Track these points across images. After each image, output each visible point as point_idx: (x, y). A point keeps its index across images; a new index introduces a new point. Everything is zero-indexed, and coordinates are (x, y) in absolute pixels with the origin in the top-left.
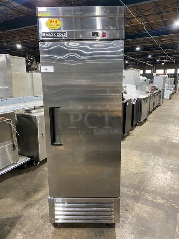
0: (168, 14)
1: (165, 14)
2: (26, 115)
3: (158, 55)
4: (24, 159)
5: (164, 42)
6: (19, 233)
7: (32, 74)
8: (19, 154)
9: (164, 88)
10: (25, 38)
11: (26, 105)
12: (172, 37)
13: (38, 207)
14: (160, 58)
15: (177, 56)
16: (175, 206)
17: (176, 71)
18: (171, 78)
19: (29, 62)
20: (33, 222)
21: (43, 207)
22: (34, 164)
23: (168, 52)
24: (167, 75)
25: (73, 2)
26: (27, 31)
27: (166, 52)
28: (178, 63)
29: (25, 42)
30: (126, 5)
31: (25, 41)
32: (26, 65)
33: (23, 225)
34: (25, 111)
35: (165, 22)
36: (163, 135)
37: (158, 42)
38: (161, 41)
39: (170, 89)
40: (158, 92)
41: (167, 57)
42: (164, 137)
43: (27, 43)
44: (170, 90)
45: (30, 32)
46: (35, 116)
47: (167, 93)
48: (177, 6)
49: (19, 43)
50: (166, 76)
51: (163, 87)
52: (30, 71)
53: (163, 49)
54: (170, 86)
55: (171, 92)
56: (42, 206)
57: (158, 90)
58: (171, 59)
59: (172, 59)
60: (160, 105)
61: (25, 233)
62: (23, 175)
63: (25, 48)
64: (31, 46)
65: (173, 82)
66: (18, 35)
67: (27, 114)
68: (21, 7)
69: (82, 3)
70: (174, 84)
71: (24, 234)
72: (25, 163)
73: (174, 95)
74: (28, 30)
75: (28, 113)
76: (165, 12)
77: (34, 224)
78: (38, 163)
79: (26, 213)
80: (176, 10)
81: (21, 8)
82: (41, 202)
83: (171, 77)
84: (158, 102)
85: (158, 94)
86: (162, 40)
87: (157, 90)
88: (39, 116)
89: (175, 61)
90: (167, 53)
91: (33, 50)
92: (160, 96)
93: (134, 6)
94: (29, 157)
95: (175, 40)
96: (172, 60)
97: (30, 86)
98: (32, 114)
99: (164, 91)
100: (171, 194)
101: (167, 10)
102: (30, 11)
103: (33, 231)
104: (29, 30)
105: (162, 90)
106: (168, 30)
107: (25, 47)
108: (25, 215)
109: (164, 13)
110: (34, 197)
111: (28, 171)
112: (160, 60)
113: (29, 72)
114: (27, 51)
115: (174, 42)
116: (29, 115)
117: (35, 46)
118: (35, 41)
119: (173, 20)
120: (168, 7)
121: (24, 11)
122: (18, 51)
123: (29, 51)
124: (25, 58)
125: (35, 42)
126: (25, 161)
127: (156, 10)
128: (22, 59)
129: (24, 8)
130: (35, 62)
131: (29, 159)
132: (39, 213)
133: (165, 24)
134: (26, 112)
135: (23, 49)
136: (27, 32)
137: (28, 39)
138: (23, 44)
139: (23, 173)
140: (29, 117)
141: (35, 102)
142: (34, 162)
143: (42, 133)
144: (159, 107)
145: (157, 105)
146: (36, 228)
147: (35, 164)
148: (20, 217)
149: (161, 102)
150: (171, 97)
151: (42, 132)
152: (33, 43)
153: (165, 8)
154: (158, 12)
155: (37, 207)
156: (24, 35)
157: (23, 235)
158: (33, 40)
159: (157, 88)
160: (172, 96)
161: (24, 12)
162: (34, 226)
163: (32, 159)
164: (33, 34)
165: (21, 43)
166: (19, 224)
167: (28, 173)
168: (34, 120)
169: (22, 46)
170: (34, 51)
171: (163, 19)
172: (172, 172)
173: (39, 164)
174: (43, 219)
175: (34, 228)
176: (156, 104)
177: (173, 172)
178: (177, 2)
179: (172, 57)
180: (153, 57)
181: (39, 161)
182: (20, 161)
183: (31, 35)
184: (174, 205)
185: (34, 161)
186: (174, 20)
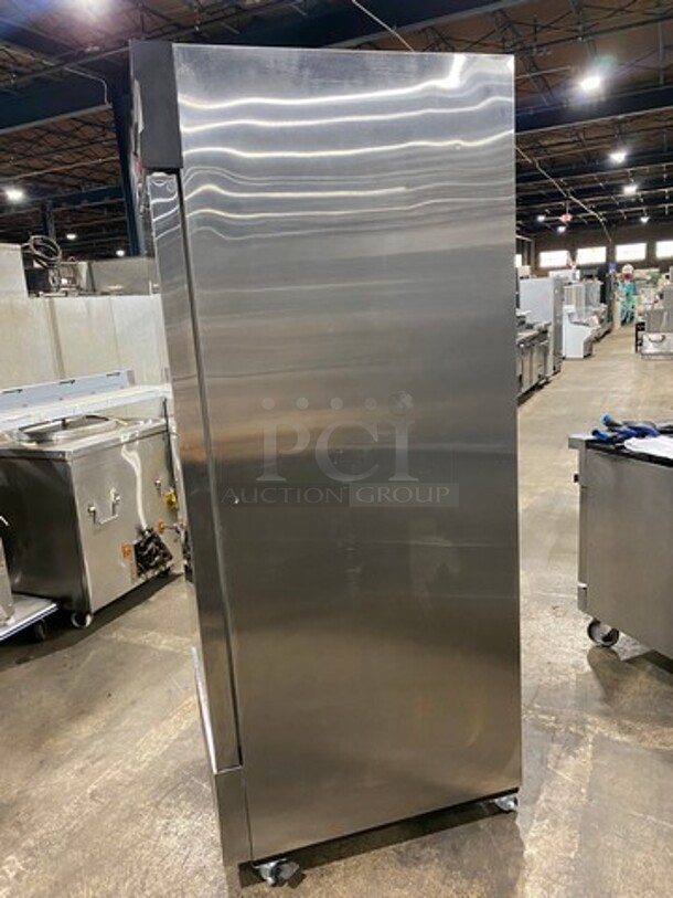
0: (549, 53)
1: (539, 52)
2: (35, 452)
3: (540, 198)
4: (34, 608)
5: (555, 152)
6: (9, 854)
7: (51, 304)
8: (14, 592)
9: (561, 318)
10: (35, 163)
11: (29, 416)
12: (580, 130)
13: (81, 766)
14: (547, 208)
15: (606, 200)
16: (548, 722)
17: (611, 254)
18: (590, 281)
19: (37, 258)
20: (60, 817)
21: (99, 763)
22: (75, 623)
23: (573, 185)
24: (578, 268)
25: (199, 26)
26: (41, 137)
27: (567, 187)
28: (614, 226)
29: (38, 179)
30: (395, 27)
31: (35, 173)
32: (26, 271)
33: (25, 827)
34: (26, 438)
35: (545, 80)
36: (543, 490)
37: (530, 152)
38: (542, 147)
39: (584, 321)
40: (534, 338)
41: (574, 204)
42: (543, 494)
43: (45, 182)
44: (586, 325)
45: (54, 140)
46: (63, 453)
47: (574, 339)
48: (579, 24)
49: (15, 182)
50: (574, 275)
51: (555, 318)
52: (41, 293)
53: (552, 177)
54: (586, 311)
55: (588, 333)
56: (93, 763)
57: (535, 327)
58: (586, 212)
59: (593, 209)
60: (547, 383)
61: (30, 852)
62: (33, 666)
63: (40, 199)
64: (63, 192)
65: (596, 295)
66: (8, 152)
67: (33, 446)
68: (8, 50)
69: (232, 26)
70: (603, 300)
71: (30, 855)
72: (40, 622)
73: (603, 341)
74: (42, 133)
75: (38, 442)
76: (538, 46)
77: (64, 822)
78: (89, 619)
79: (38, 790)
80: (577, 37)
81: (8, 53)
82: (91, 750)
83: (590, 277)
84: (538, 371)
85: (536, 341)
86: (547, 143)
87: (530, 327)
88: (75, 452)
89: (604, 215)
90: (568, 190)
91: (71, 207)
92: (545, 351)
93: (424, 30)
94: (53, 599)
95: (592, 142)
96: (592, 213)
97: (44, 344)
98: (53, 445)
99: (558, 330)
100: (542, 683)
101: (543, 37)
102: (40, 63)
103: (59, 843)
104: (50, 132)
105: (551, 329)
106: (558, 108)
107: (39, 195)
108: (34, 794)
109: (535, 50)
110: (69, 734)
111: (53, 650)
112: (547, 215)
113: (38, 296)
114: (48, 209)
115: (589, 149)
116: (41, 452)
117: (77, 191)
118: (75, 172)
119: (573, 71)
120: (548, 26)
121: (20, 65)
122: (13, 211)
123: (56, 210)
124: (18, 246)
125: (74, 177)
126: (38, 614)
127: (504, 40)
128: (9, 249)
129: (18, 56)
130: (59, 257)
131: (54, 605)
132: (82, 784)
133: (547, 86)
134: (30, 442)
135: (33, 204)
136: (42, 142)
137: (47, 167)
138: (30, 184)
139: (32, 657)
140: (40, 455)
141: (65, 402)
142: (74, 615)
143: (94, 512)
144: (543, 390)
145: (534, 383)
146: (70, 833)
147: (77, 621)
148: (15, 803)
149: (550, 372)
150: (591, 349)
151: (92, 509)
152: (68, 180)
153: (536, 32)
154: (515, 45)
155: (76, 767)
156: (29, 153)
157: (25, 859)
158: (68, 167)
159: (528, 321)
160: (596, 347)
161: (22, 69)
162: (64, 828)
163: (66, 607)
164: (65, 146)
165: (25, 184)
166: (11, 827)
167: (50, 656)
168: (58, 466)
169: (26, 194)
170: (75, 210)
171: (538, 70)
172: (554, 614)
173: (92, 623)
174: (97, 801)
175: (62, 833)
176: (531, 381)
177: (558, 614)
178: (579, 9)
179: (591, 202)
180: (525, 207)
181: (89, 612)
182: (19, 617)
183: (58, 150)
184: (544, 720)
185: (72, 612)
186: (576, 73)
